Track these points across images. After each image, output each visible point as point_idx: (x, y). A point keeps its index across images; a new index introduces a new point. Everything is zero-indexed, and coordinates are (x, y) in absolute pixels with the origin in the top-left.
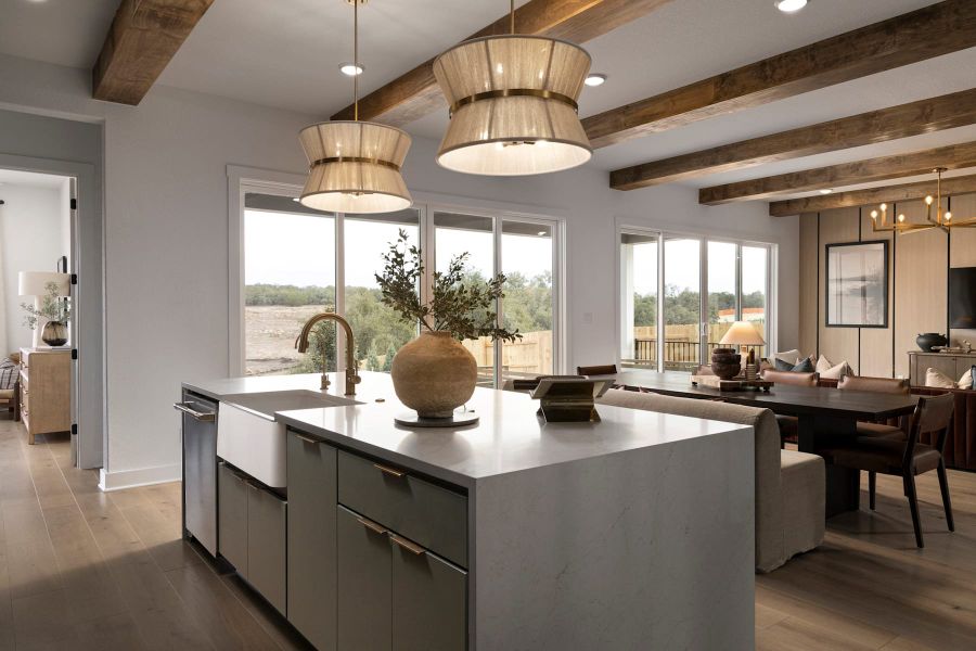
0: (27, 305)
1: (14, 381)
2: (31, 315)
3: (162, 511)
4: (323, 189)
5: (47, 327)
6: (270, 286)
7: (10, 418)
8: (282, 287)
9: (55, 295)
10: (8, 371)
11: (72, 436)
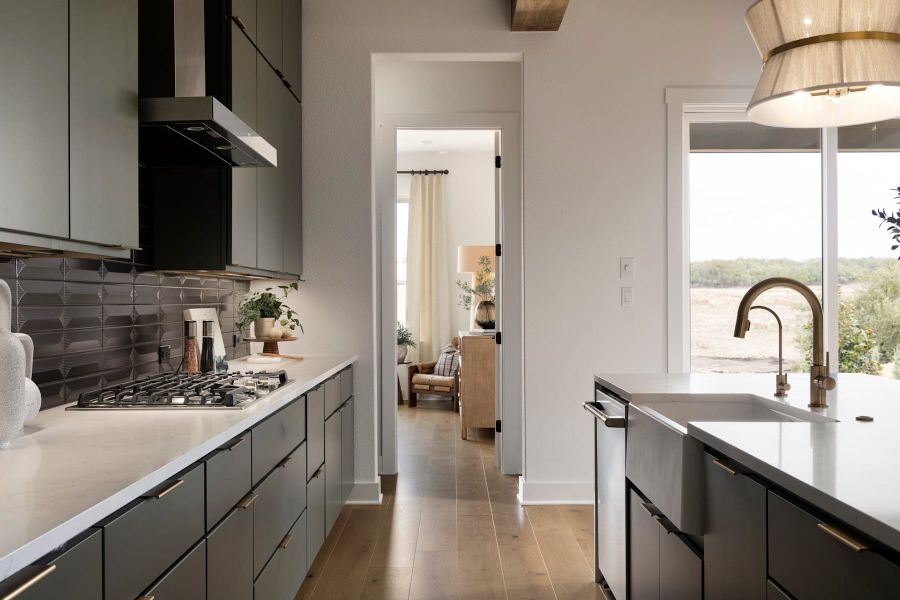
0: (462, 283)
1: (454, 368)
2: (467, 294)
3: (578, 540)
4: (778, 91)
5: (480, 308)
6: (756, 260)
7: (452, 410)
8: (772, 262)
9: (488, 271)
10: (450, 356)
11: (496, 433)
